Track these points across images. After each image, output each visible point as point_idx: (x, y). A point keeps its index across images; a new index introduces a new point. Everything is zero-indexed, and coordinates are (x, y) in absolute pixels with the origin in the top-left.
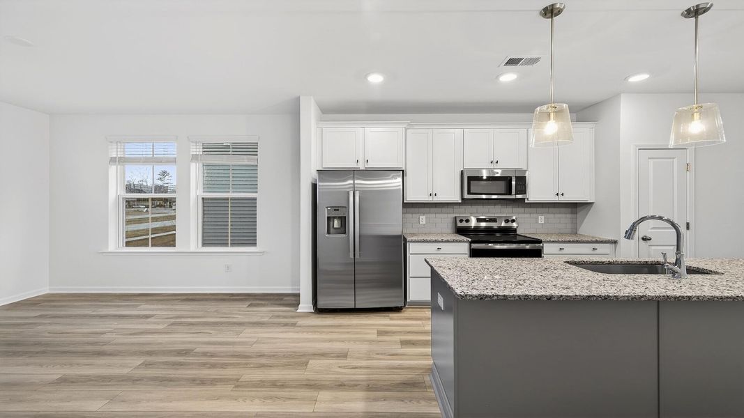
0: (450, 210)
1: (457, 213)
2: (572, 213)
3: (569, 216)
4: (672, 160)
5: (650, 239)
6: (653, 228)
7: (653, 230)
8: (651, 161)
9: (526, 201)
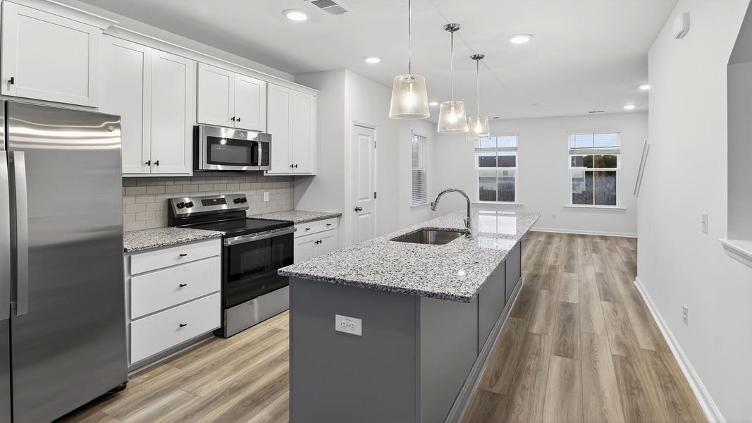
0: (160, 189)
1: (170, 194)
2: (290, 187)
3: (288, 190)
4: (366, 137)
5: (361, 210)
6: (360, 199)
7: (361, 201)
8: (360, 137)
9: (265, 174)
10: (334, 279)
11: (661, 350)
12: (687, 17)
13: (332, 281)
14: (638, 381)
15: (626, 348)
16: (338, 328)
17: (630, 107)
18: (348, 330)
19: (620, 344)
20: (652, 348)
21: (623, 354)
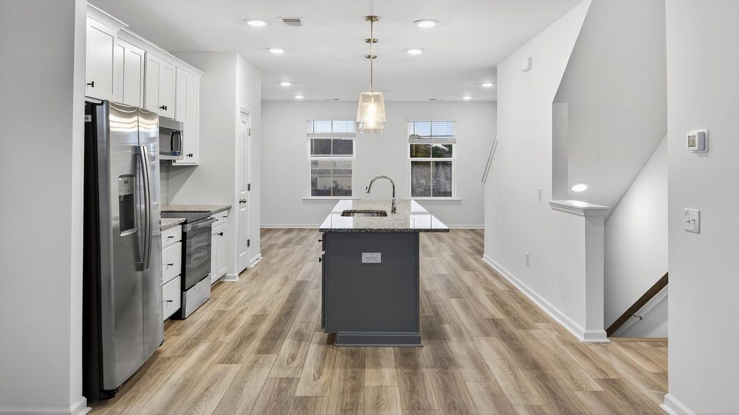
4: (245, 124)
5: (245, 202)
6: (242, 191)
9: (173, 164)
10: (365, 229)
11: (512, 290)
12: (530, 59)
13: (363, 231)
14: (504, 302)
15: (492, 291)
16: (364, 260)
17: (467, 98)
18: (371, 261)
19: (487, 289)
20: (507, 289)
21: (492, 294)
